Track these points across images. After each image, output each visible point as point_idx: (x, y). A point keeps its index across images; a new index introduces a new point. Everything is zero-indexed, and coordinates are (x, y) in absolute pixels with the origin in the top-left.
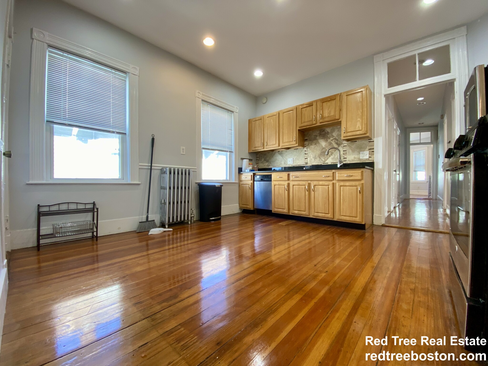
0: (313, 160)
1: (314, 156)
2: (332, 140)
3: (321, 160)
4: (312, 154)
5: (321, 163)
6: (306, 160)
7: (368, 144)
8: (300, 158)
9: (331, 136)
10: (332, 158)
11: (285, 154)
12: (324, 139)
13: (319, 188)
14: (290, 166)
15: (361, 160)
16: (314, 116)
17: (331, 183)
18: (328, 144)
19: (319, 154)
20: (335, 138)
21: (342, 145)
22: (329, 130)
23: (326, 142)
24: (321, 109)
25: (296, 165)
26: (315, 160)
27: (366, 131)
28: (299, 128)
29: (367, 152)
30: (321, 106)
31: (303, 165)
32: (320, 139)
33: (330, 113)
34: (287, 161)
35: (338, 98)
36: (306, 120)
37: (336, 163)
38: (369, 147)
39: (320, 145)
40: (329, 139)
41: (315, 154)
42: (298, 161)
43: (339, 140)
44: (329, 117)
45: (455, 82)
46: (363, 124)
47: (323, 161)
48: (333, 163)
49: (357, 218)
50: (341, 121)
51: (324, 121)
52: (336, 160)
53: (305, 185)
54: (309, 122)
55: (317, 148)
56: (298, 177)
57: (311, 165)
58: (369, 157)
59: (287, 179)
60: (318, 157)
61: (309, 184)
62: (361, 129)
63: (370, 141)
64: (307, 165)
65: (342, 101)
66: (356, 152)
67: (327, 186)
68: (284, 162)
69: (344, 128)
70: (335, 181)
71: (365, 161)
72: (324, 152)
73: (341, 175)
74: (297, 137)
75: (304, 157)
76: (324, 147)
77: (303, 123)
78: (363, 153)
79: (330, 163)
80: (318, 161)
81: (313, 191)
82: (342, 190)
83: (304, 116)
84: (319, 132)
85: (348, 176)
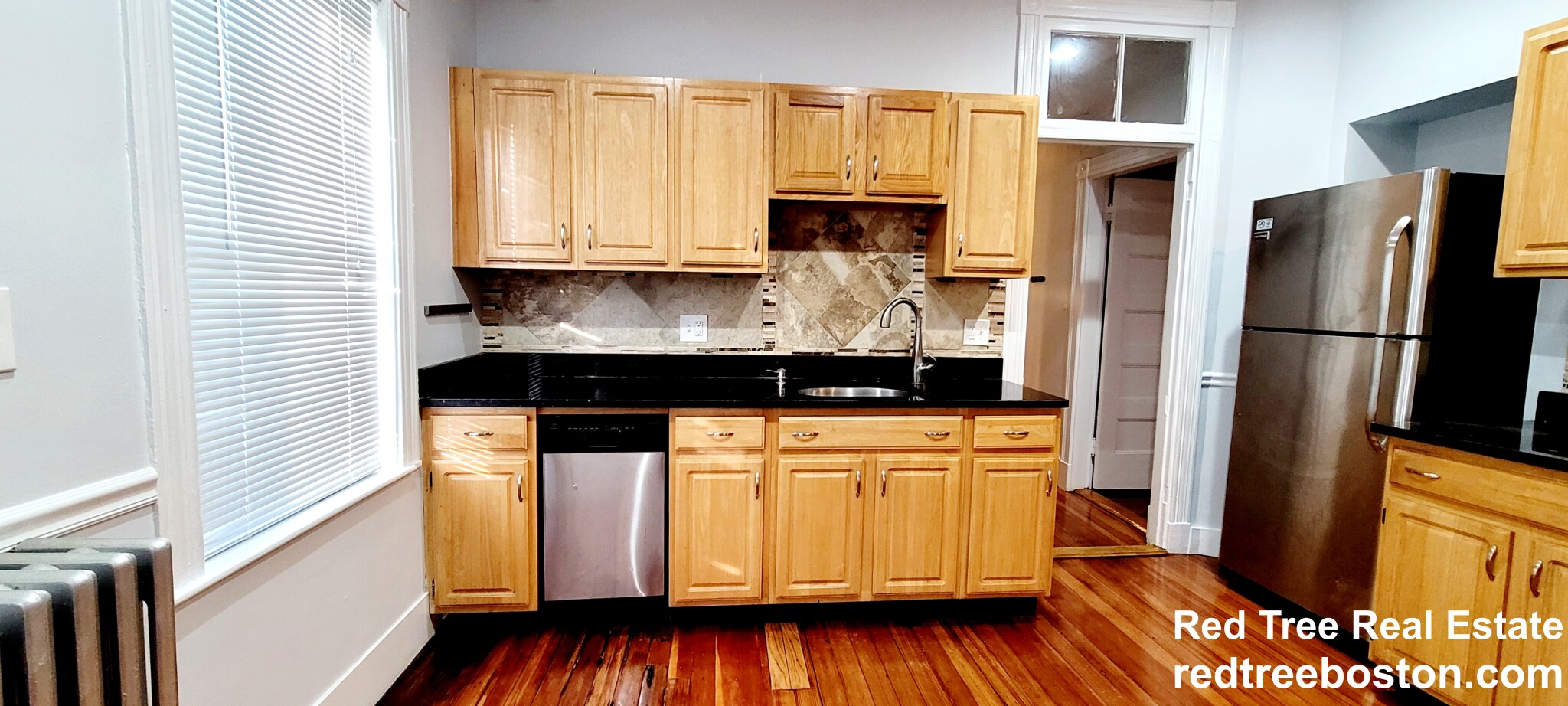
0: (799, 329)
1: (802, 317)
2: (874, 262)
3: (830, 336)
4: (793, 306)
5: (831, 346)
6: (770, 329)
7: (987, 295)
8: (739, 317)
9: (872, 244)
10: (871, 333)
11: (664, 291)
12: (845, 250)
13: (907, 482)
14: (693, 351)
15: (966, 349)
16: (848, 158)
17: (953, 460)
18: (860, 275)
19: (825, 310)
20: (883, 254)
21: (909, 288)
22: (863, 220)
23: (851, 264)
24: (877, 137)
25: (722, 347)
26: (808, 335)
27: (1026, 263)
28: (778, 192)
29: (984, 322)
30: (879, 123)
31: (754, 350)
32: (828, 251)
33: (910, 161)
34: (678, 327)
35: (944, 112)
36: (811, 167)
37: (886, 351)
38: (991, 305)
39: (828, 274)
40: (864, 257)
41: (808, 310)
42: (733, 330)
43: (899, 266)
44: (906, 177)
45: (1188, 154)
46: (1021, 237)
47: (838, 341)
48: (875, 351)
49: (1031, 582)
50: (945, 206)
51: (885, 187)
52: (885, 340)
53: (849, 470)
54: (826, 177)
55: (816, 287)
56: (816, 434)
57: (789, 353)
58: (990, 341)
59: (759, 444)
60: (818, 324)
61: (865, 463)
62: (1012, 253)
63: (993, 285)
64: (772, 350)
65: (953, 129)
66: (953, 319)
67: (940, 474)
68: (660, 330)
69: (959, 238)
70: (967, 453)
71: (978, 353)
72: (841, 306)
73: (991, 428)
74: (763, 235)
75: (760, 315)
76: (843, 283)
77: (797, 174)
78: (972, 327)
79: (863, 352)
80: (818, 338)
81: (883, 495)
82: (990, 484)
83: (803, 145)
84: (826, 220)
85: (1013, 434)
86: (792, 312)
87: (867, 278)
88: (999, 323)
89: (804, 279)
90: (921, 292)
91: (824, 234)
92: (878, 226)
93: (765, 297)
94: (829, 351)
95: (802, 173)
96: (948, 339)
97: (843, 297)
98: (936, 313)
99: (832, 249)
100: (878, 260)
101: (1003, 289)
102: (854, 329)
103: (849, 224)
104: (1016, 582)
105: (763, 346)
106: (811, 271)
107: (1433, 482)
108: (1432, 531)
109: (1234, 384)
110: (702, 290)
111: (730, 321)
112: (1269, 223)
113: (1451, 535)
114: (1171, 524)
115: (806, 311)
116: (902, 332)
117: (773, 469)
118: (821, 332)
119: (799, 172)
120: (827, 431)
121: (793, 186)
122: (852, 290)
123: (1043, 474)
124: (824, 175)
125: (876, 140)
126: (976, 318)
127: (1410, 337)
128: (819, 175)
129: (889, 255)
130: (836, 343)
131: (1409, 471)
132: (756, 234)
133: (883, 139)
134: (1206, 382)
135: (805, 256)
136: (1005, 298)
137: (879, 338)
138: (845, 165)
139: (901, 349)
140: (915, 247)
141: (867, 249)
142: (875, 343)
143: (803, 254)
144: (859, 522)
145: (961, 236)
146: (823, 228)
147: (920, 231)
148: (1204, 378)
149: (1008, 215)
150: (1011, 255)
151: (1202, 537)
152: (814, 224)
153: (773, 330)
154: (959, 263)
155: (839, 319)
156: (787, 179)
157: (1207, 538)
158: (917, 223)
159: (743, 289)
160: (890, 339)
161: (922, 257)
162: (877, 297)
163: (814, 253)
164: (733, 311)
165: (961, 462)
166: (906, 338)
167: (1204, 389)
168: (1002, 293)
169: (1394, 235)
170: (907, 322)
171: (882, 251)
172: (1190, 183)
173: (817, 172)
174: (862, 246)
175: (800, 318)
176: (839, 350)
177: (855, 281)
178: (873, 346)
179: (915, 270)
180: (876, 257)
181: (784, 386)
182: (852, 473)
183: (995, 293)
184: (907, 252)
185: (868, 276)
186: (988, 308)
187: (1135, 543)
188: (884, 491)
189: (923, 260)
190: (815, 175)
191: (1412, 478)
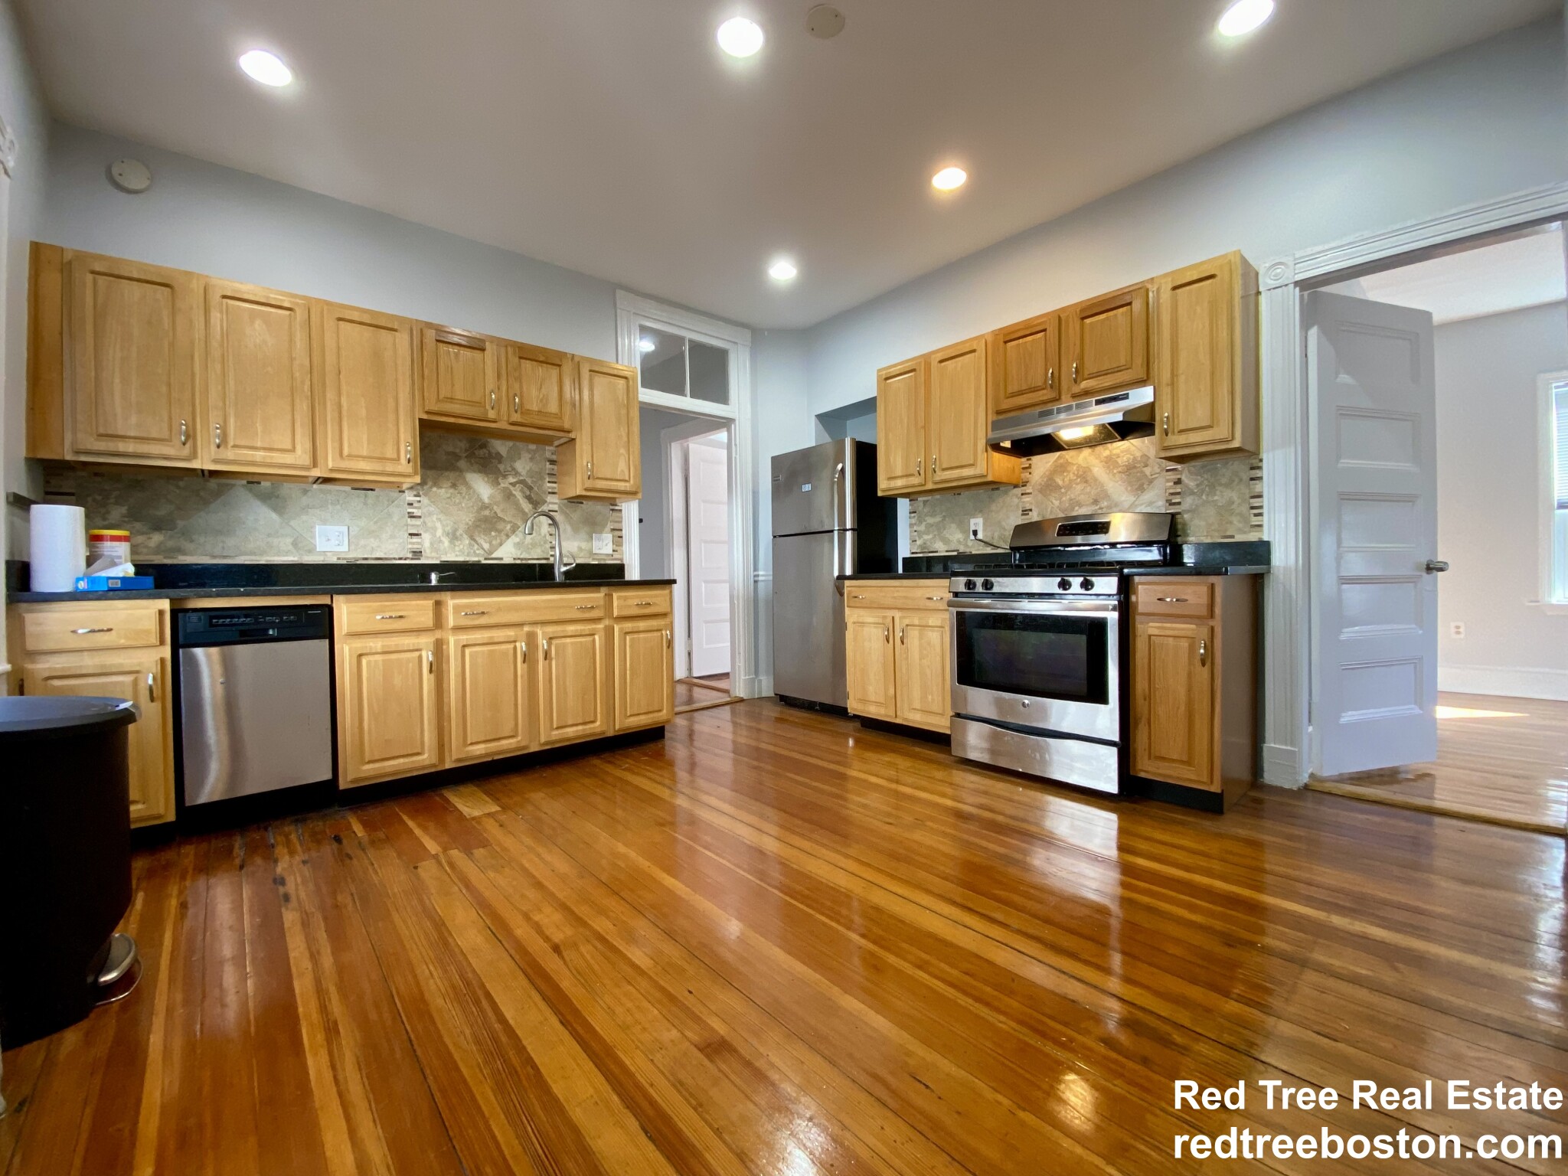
0: (446, 542)
1: (448, 529)
2: (512, 484)
3: (476, 546)
4: (439, 520)
5: (478, 555)
6: (415, 539)
7: (608, 515)
8: (382, 528)
9: (510, 469)
10: (514, 544)
11: (297, 501)
12: (486, 473)
13: (565, 645)
14: (333, 560)
15: (595, 556)
16: (492, 391)
18: (502, 494)
19: (470, 524)
20: (521, 478)
21: (545, 507)
22: (501, 447)
23: (493, 486)
24: (516, 379)
25: (366, 556)
26: (455, 546)
27: (638, 486)
28: (428, 413)
29: (607, 536)
30: (517, 368)
31: (400, 559)
32: (471, 473)
33: (544, 402)
34: (314, 536)
35: (569, 369)
36: (459, 395)
37: (530, 559)
38: (612, 523)
39: (472, 492)
40: (504, 480)
41: (455, 523)
42: (378, 539)
43: (536, 489)
44: (541, 413)
45: (733, 426)
46: (632, 468)
47: (484, 550)
48: (518, 559)
50: (574, 439)
51: (525, 420)
52: (527, 549)
53: (515, 641)
54: (472, 405)
55: (461, 503)
56: (484, 613)
57: (438, 562)
58: (613, 550)
59: (430, 623)
60: (465, 535)
61: (527, 634)
62: (627, 478)
63: (613, 506)
64: (419, 559)
65: (577, 381)
66: (583, 532)
67: (590, 638)
69: (587, 464)
70: (608, 621)
71: (605, 560)
72: (486, 520)
74: (415, 451)
75: (406, 527)
76: (486, 501)
78: (598, 539)
79: (508, 560)
80: (465, 548)
81: (545, 660)
82: (627, 642)
83: (450, 377)
84: (467, 445)
85: (642, 604)
86: (438, 525)
87: (509, 498)
88: (619, 537)
89: (449, 495)
90: (556, 511)
91: (466, 457)
92: (514, 455)
93: (410, 510)
94: (476, 559)
95: (451, 400)
96: (580, 549)
97: (487, 513)
98: (569, 528)
99: (475, 472)
100: (517, 483)
101: (621, 510)
102: (498, 541)
103: (490, 451)
104: (651, 716)
105: (410, 555)
106: (456, 489)
107: (864, 600)
108: (866, 627)
110: (341, 502)
111: (374, 531)
113: (871, 626)
114: (744, 678)
115: (452, 524)
116: (541, 543)
117: (445, 645)
118: (467, 542)
119: (447, 398)
120: (493, 609)
121: (441, 409)
122: (495, 507)
123: (664, 633)
124: (470, 402)
125: (515, 381)
126: (601, 532)
127: (847, 530)
128: (466, 402)
129: (526, 479)
130: (483, 552)
131: (855, 598)
132: (409, 448)
133: (521, 380)
134: (756, 579)
136: (621, 516)
137: (522, 548)
138: (490, 397)
139: (542, 557)
140: (548, 474)
141: (506, 473)
142: (519, 551)
144: (526, 684)
146: (464, 452)
147: (552, 462)
148: (755, 576)
149: (622, 451)
150: (625, 481)
151: (763, 684)
152: (456, 447)
153: (419, 540)
154: (588, 484)
155: (485, 531)
156: (436, 404)
157: (766, 685)
158: (548, 455)
159: (387, 503)
160: (531, 549)
161: (555, 483)
162: (518, 514)
163: (458, 473)
164: (376, 522)
165: (605, 628)
166: (547, 548)
167: (756, 584)
168: (619, 514)
169: (837, 473)
170: (545, 536)
171: (520, 475)
174: (501, 470)
175: (447, 531)
176: (486, 559)
177: (498, 500)
178: (518, 555)
179: (549, 493)
180: (515, 480)
182: (517, 644)
183: (613, 513)
184: (542, 477)
185: (509, 495)
186: (610, 526)
188: (546, 656)
189: (555, 485)
190: (463, 401)
191: (855, 601)
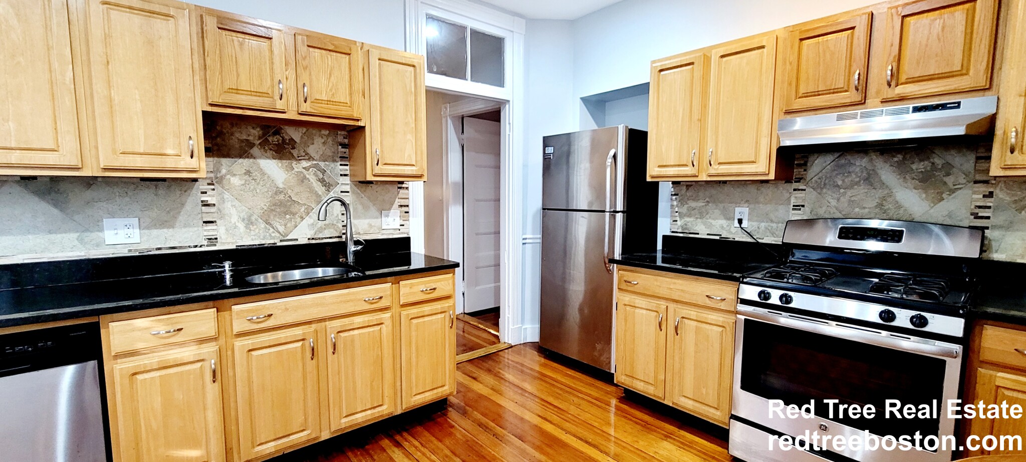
0: (241, 226)
1: (244, 215)
2: (307, 169)
3: (272, 230)
4: (234, 207)
5: (274, 238)
6: (211, 227)
7: (396, 192)
8: (175, 218)
9: (304, 154)
10: (309, 225)
11: (79, 196)
12: (280, 158)
13: (353, 338)
14: (123, 252)
15: (384, 232)
16: (280, 82)
17: (386, 315)
18: (296, 179)
19: (265, 209)
20: (315, 162)
21: (338, 189)
22: (295, 134)
23: (287, 170)
24: (305, 68)
25: (159, 246)
26: (250, 230)
27: (424, 170)
28: (211, 105)
29: (395, 213)
30: (306, 57)
31: (196, 246)
32: (264, 159)
33: (334, 91)
34: (101, 230)
35: (358, 57)
36: (245, 86)
37: (322, 239)
38: (399, 200)
39: (266, 178)
40: (298, 164)
41: (249, 209)
42: (171, 230)
43: (328, 172)
44: (332, 103)
45: (507, 106)
46: (419, 152)
47: (279, 233)
48: (313, 239)
49: (445, 388)
50: (364, 127)
51: (315, 110)
52: (321, 230)
53: (303, 340)
54: (259, 96)
55: (255, 189)
56: (270, 315)
57: (234, 247)
58: (401, 225)
59: (212, 332)
60: (260, 220)
61: (316, 331)
62: (414, 164)
63: (400, 186)
64: (215, 245)
65: (367, 69)
66: (373, 210)
67: (377, 328)
68: (78, 234)
69: (376, 151)
70: (396, 309)
71: (393, 234)
72: (281, 204)
73: (412, 288)
74: (199, 142)
75: (200, 216)
76: (281, 186)
77: (231, 91)
78: (387, 216)
79: (303, 241)
80: (261, 232)
81: (334, 353)
82: (413, 327)
83: (235, 67)
84: (261, 132)
85: (426, 290)
86: (233, 211)
87: (302, 181)
88: (406, 212)
89: (243, 182)
90: (348, 192)
91: (260, 144)
92: (310, 140)
93: (203, 199)
94: (272, 242)
95: (237, 91)
96: (371, 226)
97: (281, 197)
98: (360, 207)
99: (268, 158)
100: (310, 167)
101: (407, 188)
102: (294, 223)
103: (283, 138)
104: (435, 391)
105: (205, 243)
106: (250, 176)
107: (636, 286)
108: (637, 310)
109: (540, 241)
110: (130, 194)
111: (166, 221)
112: (551, 150)
113: (644, 312)
114: (513, 328)
115: (247, 209)
116: (335, 222)
117: (229, 353)
118: (263, 226)
119: (232, 89)
120: (280, 311)
121: (227, 101)
122: (290, 191)
123: (447, 314)
124: (258, 94)
125: (304, 71)
126: (390, 209)
127: (618, 212)
128: (253, 93)
129: (320, 163)
130: (278, 235)
131: (626, 281)
132: (191, 142)
133: (310, 70)
134: (524, 241)
135: (242, 163)
136: (408, 194)
137: (316, 229)
138: (277, 88)
139: (334, 236)
140: (340, 157)
141: (300, 158)
142: (313, 232)
143: (241, 160)
144: (315, 379)
145: (377, 150)
146: (258, 140)
147: (344, 146)
148: (524, 239)
149: (409, 137)
150: (414, 165)
151: (529, 332)
152: (249, 135)
153: (215, 227)
154: (377, 170)
155: (280, 215)
156: (220, 95)
157: (531, 332)
158: (340, 139)
159: (180, 192)
160: (325, 229)
161: (347, 165)
162: (311, 196)
163: (251, 160)
164: (168, 212)
165: (392, 316)
166: (338, 227)
167: (524, 246)
168: (406, 191)
169: (609, 158)
170: (338, 215)
171: (314, 159)
172: (509, 124)
173: (251, 91)
174: (295, 155)
175: (242, 216)
176: (281, 241)
177: (292, 184)
178: (311, 236)
179: (341, 175)
180: (309, 165)
181: (231, 276)
182: (306, 341)
183: (401, 191)
184: (334, 161)
185: (303, 180)
186: (398, 202)
187: (494, 343)
188: (335, 349)
189: (347, 168)
190: (250, 93)
191: (627, 285)
